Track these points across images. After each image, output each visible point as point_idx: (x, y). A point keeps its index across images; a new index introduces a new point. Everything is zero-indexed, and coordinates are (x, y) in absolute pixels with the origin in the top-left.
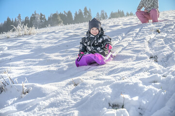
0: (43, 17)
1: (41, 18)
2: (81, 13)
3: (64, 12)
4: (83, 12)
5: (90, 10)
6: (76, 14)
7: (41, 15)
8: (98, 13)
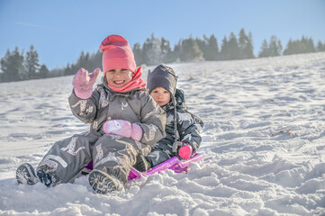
0: (165, 44)
1: (162, 47)
2: (233, 39)
3: (204, 36)
4: (238, 37)
5: (250, 34)
6: (225, 41)
7: (163, 41)
8: (265, 41)
